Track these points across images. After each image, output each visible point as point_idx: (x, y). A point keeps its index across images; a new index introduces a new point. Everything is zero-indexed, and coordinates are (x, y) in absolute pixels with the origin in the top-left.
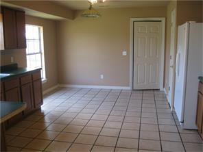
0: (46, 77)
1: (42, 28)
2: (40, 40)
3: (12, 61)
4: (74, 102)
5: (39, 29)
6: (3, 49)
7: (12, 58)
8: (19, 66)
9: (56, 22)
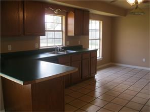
0: (102, 56)
1: (101, 22)
2: (100, 30)
3: (79, 43)
4: (119, 76)
5: (100, 23)
6: (73, 35)
7: (79, 42)
8: (83, 47)
9: (112, 18)
